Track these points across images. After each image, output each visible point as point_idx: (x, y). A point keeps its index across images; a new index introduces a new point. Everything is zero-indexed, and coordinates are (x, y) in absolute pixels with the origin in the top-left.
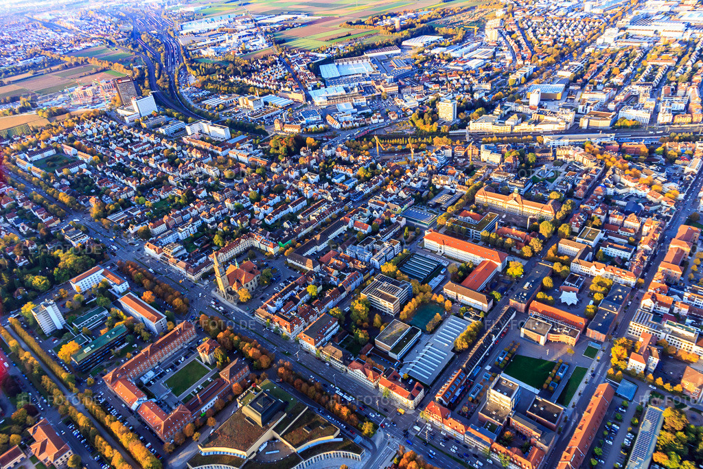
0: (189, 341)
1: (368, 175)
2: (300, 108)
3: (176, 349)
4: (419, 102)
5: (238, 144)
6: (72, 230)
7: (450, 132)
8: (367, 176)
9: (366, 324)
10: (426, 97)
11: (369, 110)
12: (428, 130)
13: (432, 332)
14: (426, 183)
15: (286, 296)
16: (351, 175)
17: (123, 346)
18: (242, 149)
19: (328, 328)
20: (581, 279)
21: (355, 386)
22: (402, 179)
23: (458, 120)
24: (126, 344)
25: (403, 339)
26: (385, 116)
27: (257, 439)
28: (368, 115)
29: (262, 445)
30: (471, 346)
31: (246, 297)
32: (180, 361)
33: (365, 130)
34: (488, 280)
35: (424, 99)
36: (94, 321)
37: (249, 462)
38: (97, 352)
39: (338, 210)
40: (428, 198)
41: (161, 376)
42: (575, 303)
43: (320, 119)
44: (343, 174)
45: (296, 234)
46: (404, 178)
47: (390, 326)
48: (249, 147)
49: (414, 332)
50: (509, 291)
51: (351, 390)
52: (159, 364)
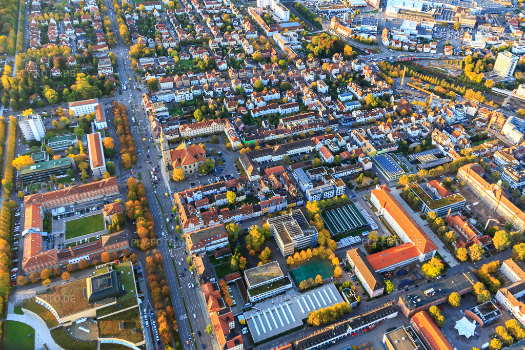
0: (110, 195)
1: (374, 104)
2: (368, 12)
3: (96, 198)
4: (487, 44)
5: (286, 29)
6: (107, 60)
7: (493, 89)
8: (372, 104)
9: (252, 252)
10: (499, 42)
11: (429, 37)
12: (471, 78)
13: (303, 291)
14: (424, 134)
15: (209, 192)
16: (360, 98)
17: (62, 176)
18: (286, 36)
19: (214, 240)
20: (496, 314)
21: (197, 306)
22: (401, 121)
23: (512, 79)
24: (65, 176)
25: (269, 285)
26: (440, 49)
27: (77, 311)
28: (425, 42)
29: (81, 319)
30: (322, 325)
31: (178, 177)
32: (90, 209)
33: (410, 56)
34: (401, 264)
35: (496, 42)
36: (62, 144)
37: (62, 328)
38: (39, 173)
39: (319, 128)
40: (414, 151)
41: (69, 215)
42: (468, 336)
43: (376, 30)
44: (352, 93)
45: (263, 136)
46: (404, 121)
47: (266, 266)
48: (294, 36)
49: (285, 281)
50: (413, 286)
51: (191, 309)
52: (76, 204)
